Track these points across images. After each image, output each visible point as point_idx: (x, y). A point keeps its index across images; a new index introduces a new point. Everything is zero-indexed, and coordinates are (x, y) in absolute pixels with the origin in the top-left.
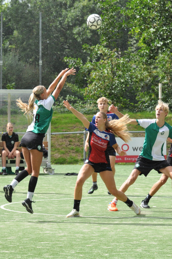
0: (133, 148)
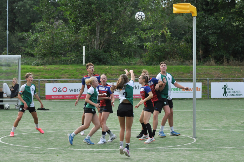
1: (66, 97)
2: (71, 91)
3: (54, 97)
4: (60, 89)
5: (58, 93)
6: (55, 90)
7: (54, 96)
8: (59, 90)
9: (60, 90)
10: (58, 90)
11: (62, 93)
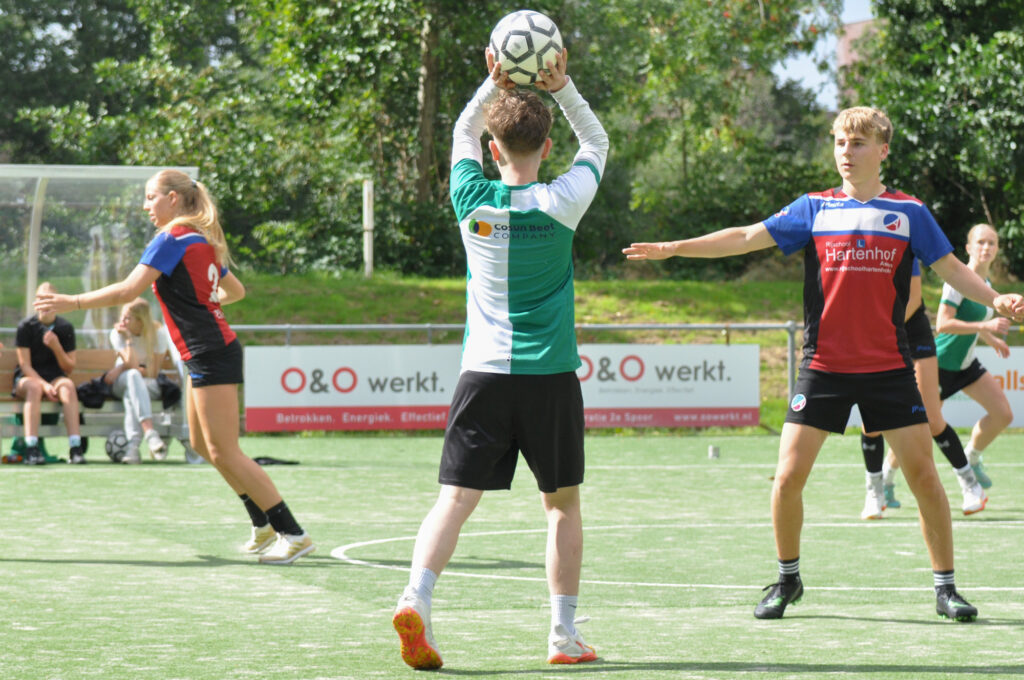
0: (370, 380)
1: (353, 418)
2: (378, 389)
3: (287, 419)
4: (318, 375)
5: (306, 399)
6: (294, 381)
7: (287, 411)
8: (317, 381)
9: (320, 384)
10: (310, 380)
11: (331, 399)
